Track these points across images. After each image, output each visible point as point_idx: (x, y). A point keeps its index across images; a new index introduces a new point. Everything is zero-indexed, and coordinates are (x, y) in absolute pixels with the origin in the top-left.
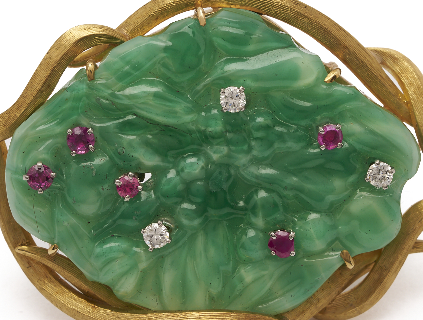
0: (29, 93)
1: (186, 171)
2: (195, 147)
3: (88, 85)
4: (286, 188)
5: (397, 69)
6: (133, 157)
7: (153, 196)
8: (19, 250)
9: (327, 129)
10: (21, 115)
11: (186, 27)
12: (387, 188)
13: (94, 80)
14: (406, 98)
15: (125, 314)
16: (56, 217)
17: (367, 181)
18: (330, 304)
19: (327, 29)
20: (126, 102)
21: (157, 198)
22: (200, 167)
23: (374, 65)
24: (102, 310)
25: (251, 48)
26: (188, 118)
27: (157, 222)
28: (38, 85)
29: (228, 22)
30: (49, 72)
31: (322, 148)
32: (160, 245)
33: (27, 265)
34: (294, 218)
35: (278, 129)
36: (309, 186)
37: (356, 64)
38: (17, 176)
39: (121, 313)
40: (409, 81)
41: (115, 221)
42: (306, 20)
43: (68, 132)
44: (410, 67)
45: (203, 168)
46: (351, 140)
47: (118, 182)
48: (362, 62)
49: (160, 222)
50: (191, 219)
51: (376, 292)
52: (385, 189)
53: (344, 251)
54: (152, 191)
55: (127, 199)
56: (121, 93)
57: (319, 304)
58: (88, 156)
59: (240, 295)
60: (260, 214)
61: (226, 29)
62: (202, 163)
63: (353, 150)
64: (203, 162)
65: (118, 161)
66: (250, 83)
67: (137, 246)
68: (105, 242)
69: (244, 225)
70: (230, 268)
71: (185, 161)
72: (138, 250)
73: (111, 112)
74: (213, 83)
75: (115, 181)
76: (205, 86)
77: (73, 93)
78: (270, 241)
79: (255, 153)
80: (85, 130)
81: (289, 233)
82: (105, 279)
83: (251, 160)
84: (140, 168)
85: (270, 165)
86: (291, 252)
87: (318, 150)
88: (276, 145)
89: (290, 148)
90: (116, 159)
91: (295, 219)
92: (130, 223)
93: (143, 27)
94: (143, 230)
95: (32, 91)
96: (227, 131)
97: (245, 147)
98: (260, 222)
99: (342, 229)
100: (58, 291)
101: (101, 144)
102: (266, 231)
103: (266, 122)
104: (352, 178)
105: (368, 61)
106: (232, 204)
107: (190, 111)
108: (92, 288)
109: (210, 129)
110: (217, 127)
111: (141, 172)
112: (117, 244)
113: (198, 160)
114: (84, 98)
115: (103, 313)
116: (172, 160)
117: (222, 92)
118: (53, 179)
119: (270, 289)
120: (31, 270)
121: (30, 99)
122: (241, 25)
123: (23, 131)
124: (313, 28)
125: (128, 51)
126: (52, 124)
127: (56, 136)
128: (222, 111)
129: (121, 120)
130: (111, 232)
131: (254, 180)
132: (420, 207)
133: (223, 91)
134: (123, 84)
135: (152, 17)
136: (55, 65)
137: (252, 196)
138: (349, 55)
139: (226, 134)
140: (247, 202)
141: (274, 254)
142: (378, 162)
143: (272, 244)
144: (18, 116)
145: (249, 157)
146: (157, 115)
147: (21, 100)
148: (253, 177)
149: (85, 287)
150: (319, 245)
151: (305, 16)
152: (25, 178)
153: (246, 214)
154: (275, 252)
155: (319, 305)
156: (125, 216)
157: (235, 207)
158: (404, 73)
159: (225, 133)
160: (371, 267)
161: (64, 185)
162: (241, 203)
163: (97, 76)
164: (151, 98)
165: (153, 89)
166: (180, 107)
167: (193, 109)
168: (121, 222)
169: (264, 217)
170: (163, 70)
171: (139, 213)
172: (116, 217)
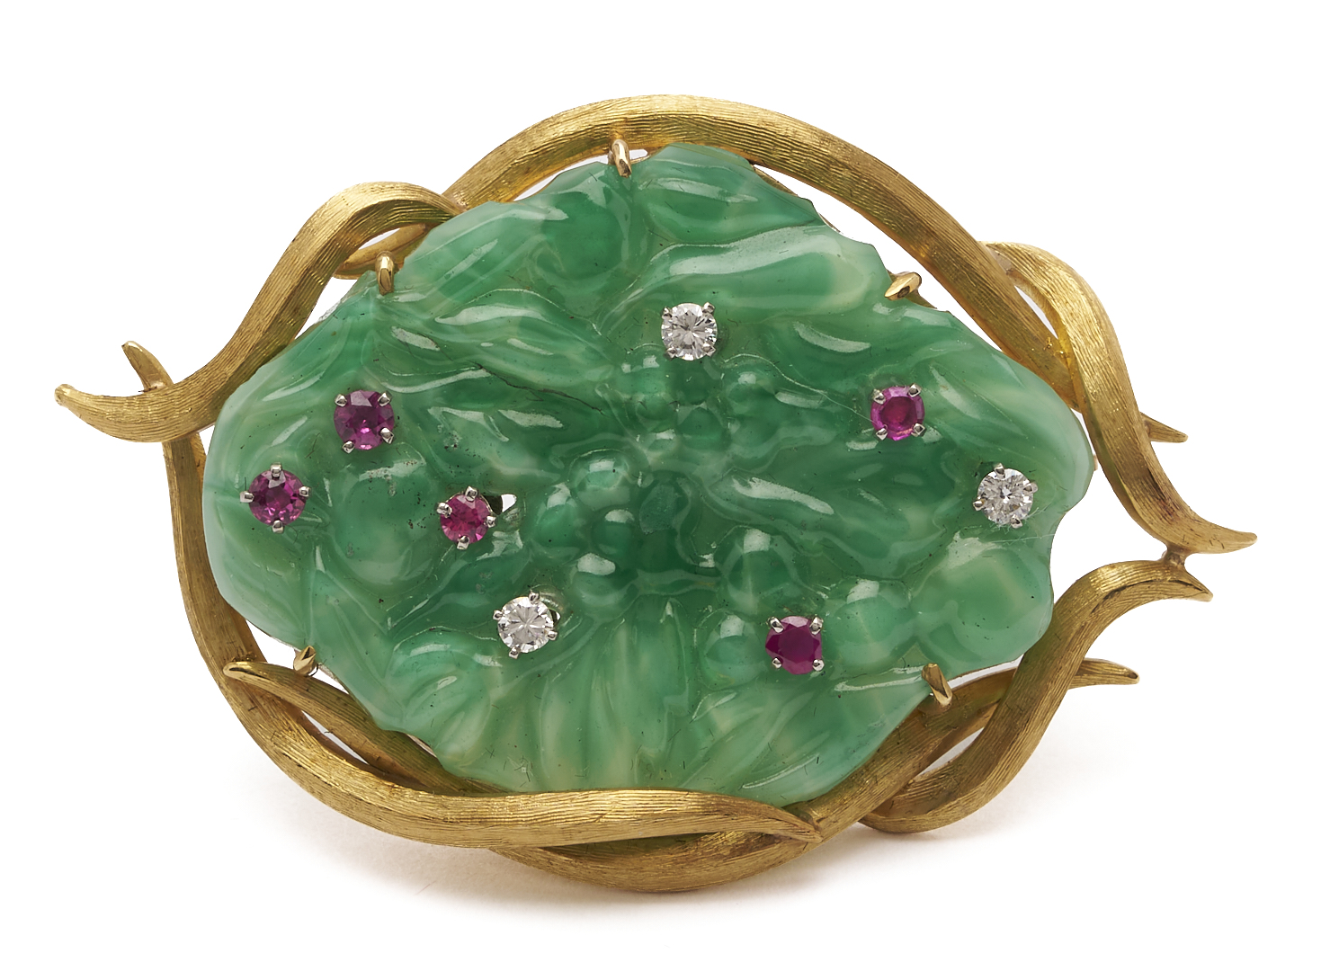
0: (254, 324)
1: (590, 486)
2: (609, 436)
3: (380, 302)
4: (803, 526)
5: (1041, 284)
6: (476, 456)
7: (520, 543)
8: (231, 670)
9: (890, 395)
10: (236, 371)
11: (590, 179)
12: (1021, 525)
13: (392, 292)
14: (1063, 345)
15: (459, 799)
16: (311, 586)
17: (977, 509)
18: (901, 792)
19: (891, 193)
20: (459, 339)
21: (528, 546)
22: (620, 478)
23: (993, 274)
24: (409, 792)
25: (727, 225)
26: (595, 374)
27: (527, 595)
28: (273, 306)
29: (679, 168)
30: (296, 281)
31: (881, 434)
32: (532, 643)
33: (249, 705)
34: (819, 593)
35: (785, 398)
36: (853, 523)
37: (954, 269)
38: (228, 499)
39: (450, 798)
40: (1070, 308)
41: (437, 599)
42: (846, 173)
43: (337, 400)
44: (1070, 280)
45: (625, 482)
46: (940, 423)
47: (442, 508)
48: (968, 265)
49: (534, 594)
50: (601, 592)
51: (1001, 763)
52: (1015, 526)
53: (930, 666)
54: (517, 532)
55: (462, 546)
56: (449, 321)
57: (877, 788)
58: (380, 456)
59: (707, 759)
60: (749, 582)
61: (675, 186)
62: (622, 472)
63: (945, 444)
64: (626, 468)
65: (441, 464)
66: (726, 299)
67: (486, 653)
68: (415, 644)
69: (714, 609)
70: (684, 700)
71: (588, 468)
72: (486, 660)
73: (429, 362)
74: (645, 300)
75: (437, 506)
76: (629, 306)
77: (349, 320)
78: (770, 637)
79: (736, 449)
80: (374, 398)
81: (811, 621)
82: (415, 723)
83: (729, 465)
84: (490, 484)
85: (770, 475)
86: (816, 661)
87: (872, 445)
88: (783, 433)
89: (810, 438)
90: (439, 461)
91: (824, 595)
92: (470, 601)
93: (497, 189)
94: (497, 612)
95: (261, 320)
96: (676, 402)
97: (715, 437)
98: (747, 598)
99: (927, 618)
100: (314, 756)
101: (407, 430)
102: (759, 620)
103: (762, 383)
104: (945, 507)
105: (981, 264)
106: (688, 560)
107: (598, 359)
108: (388, 749)
109: (641, 397)
110: (656, 392)
111: (493, 492)
112: (441, 647)
113: (615, 465)
114: (372, 333)
115: (412, 798)
116: (560, 465)
117: (666, 315)
118: (304, 500)
119: (770, 748)
120: (258, 715)
121: (257, 337)
122: (706, 174)
123: (241, 403)
124: (863, 192)
125: (464, 230)
126: (303, 386)
127: (309, 412)
128: (667, 356)
129: (451, 380)
130: (428, 620)
131: (735, 509)
132: (1094, 581)
133: (668, 312)
134: (455, 301)
135: (517, 167)
136: (309, 263)
137: (732, 546)
138: (939, 249)
139: (676, 407)
140: (720, 556)
141: (778, 666)
142: (1000, 467)
143: (774, 644)
144: (230, 375)
145: (725, 459)
146: (528, 366)
147: (238, 342)
148: (734, 503)
149: (375, 749)
150: (874, 651)
151: (843, 164)
152: (245, 499)
153: (718, 584)
154: (782, 662)
155: (878, 790)
156: (459, 585)
157: (694, 569)
158: (1060, 293)
159: (672, 406)
160: (990, 713)
161: (328, 519)
162: (709, 561)
163: (398, 285)
164: (515, 329)
165: (518, 312)
166: (575, 351)
167: (604, 355)
168: (450, 598)
169: (758, 590)
170: (540, 272)
171: (488, 576)
172: (441, 588)
